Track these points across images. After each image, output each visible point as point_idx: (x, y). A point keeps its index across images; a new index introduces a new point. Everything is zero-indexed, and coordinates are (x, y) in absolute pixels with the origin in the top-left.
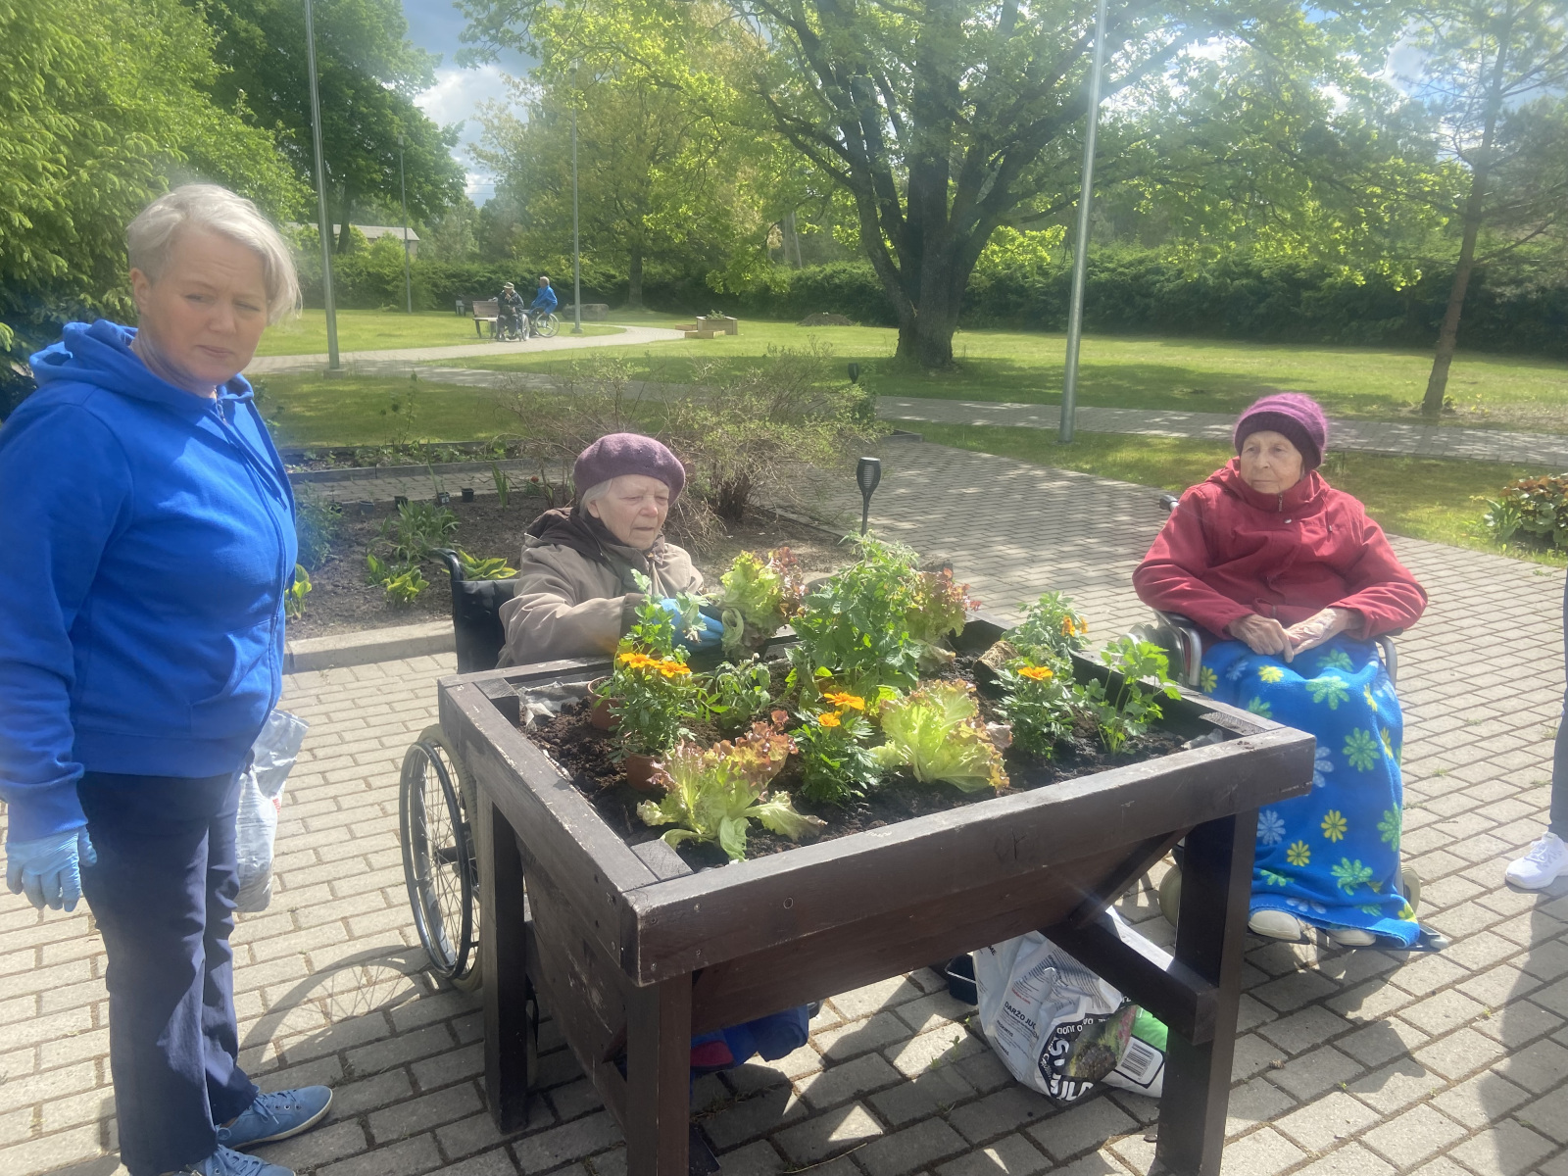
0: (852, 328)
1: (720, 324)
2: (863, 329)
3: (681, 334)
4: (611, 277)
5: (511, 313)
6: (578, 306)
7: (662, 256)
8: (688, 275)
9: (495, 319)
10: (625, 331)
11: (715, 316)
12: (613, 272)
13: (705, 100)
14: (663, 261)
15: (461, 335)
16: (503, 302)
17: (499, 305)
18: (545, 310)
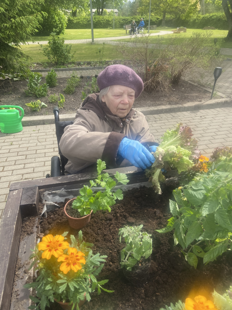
1: (182, 30)
3: (173, 32)
5: (134, 28)
6: (149, 26)
8: (176, 17)
9: (130, 30)
10: (159, 32)
11: (181, 27)
12: (159, 17)
14: (171, 14)
15: (123, 34)
16: (132, 25)
17: (131, 26)
18: (141, 27)
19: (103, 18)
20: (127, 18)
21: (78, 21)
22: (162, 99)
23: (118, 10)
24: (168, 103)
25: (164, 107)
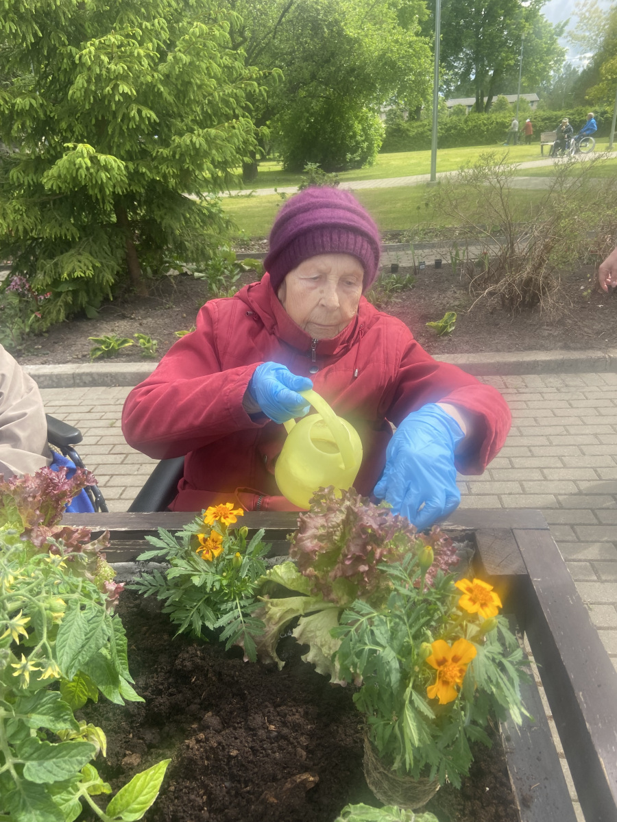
5: (564, 138)
9: (553, 143)
15: (531, 156)
16: (561, 131)
17: (557, 134)
18: (588, 135)
19: (488, 119)
20: (556, 115)
21: (421, 130)
22: (546, 333)
23: (538, 94)
24: (560, 344)
25: (542, 356)
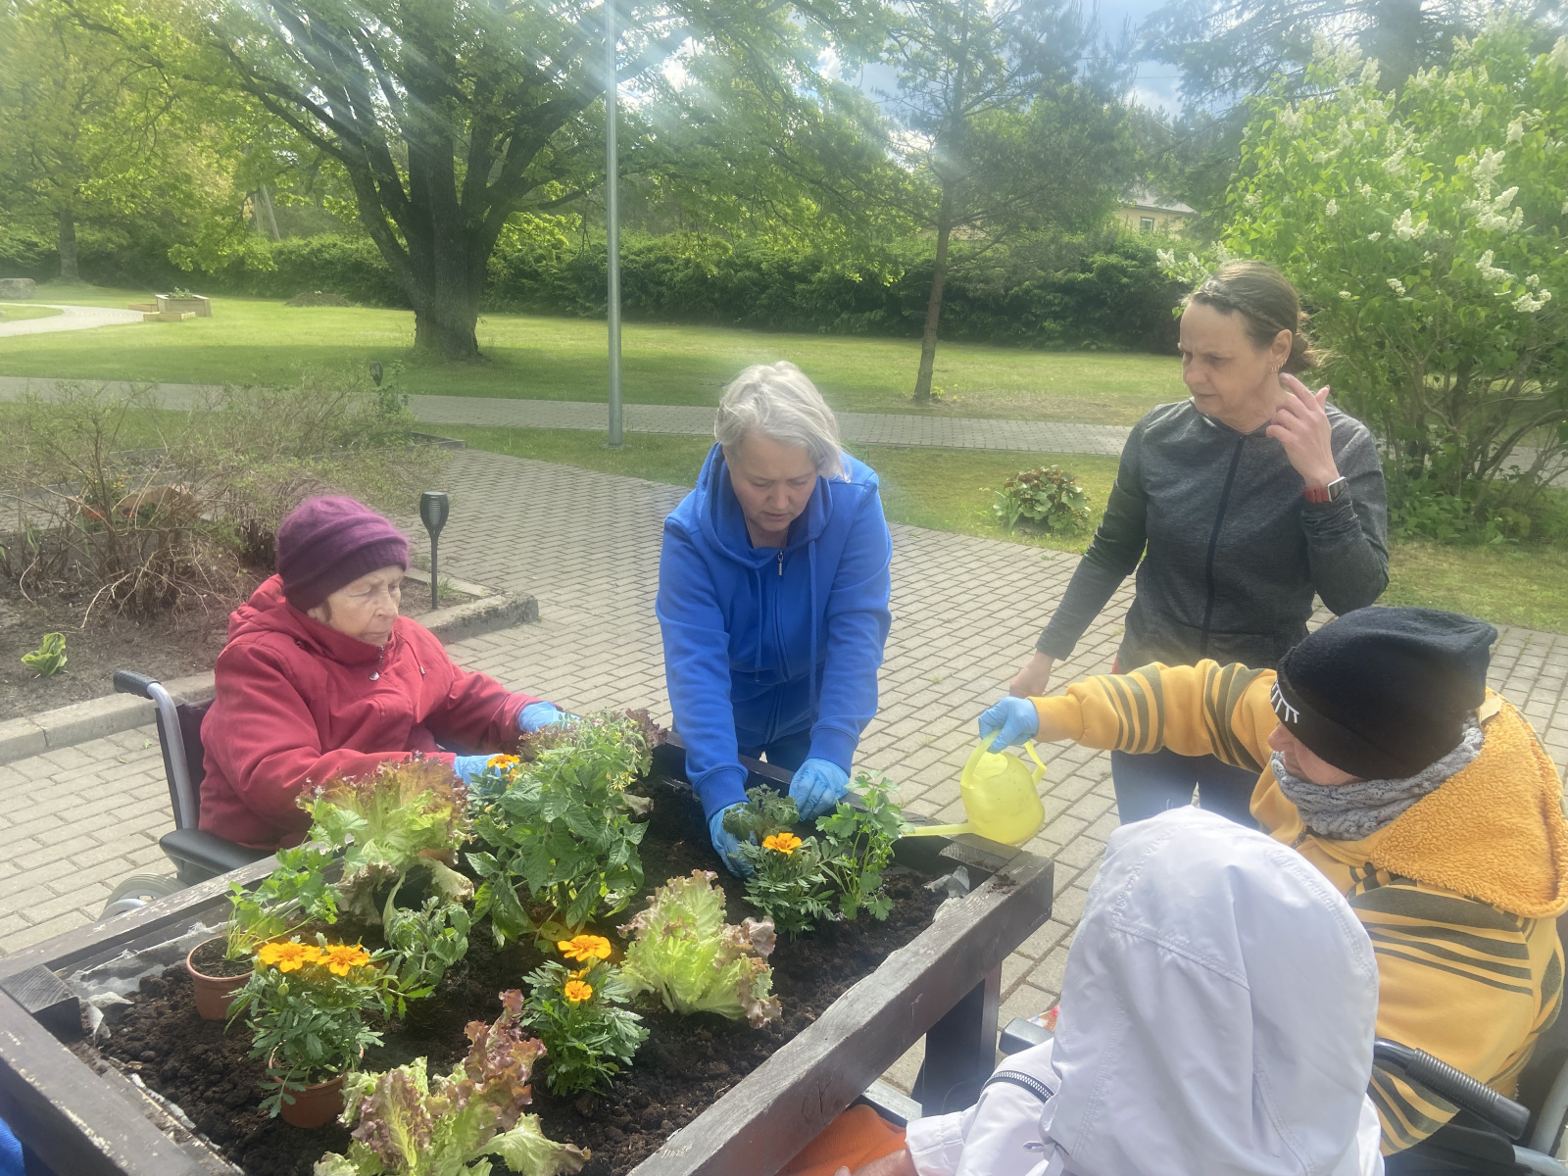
0: (350, 310)
1: (189, 304)
2: (364, 310)
3: (139, 316)
4: (31, 246)
7: (100, 221)
8: (138, 244)
11: (179, 294)
13: (147, 48)
14: (102, 227)
